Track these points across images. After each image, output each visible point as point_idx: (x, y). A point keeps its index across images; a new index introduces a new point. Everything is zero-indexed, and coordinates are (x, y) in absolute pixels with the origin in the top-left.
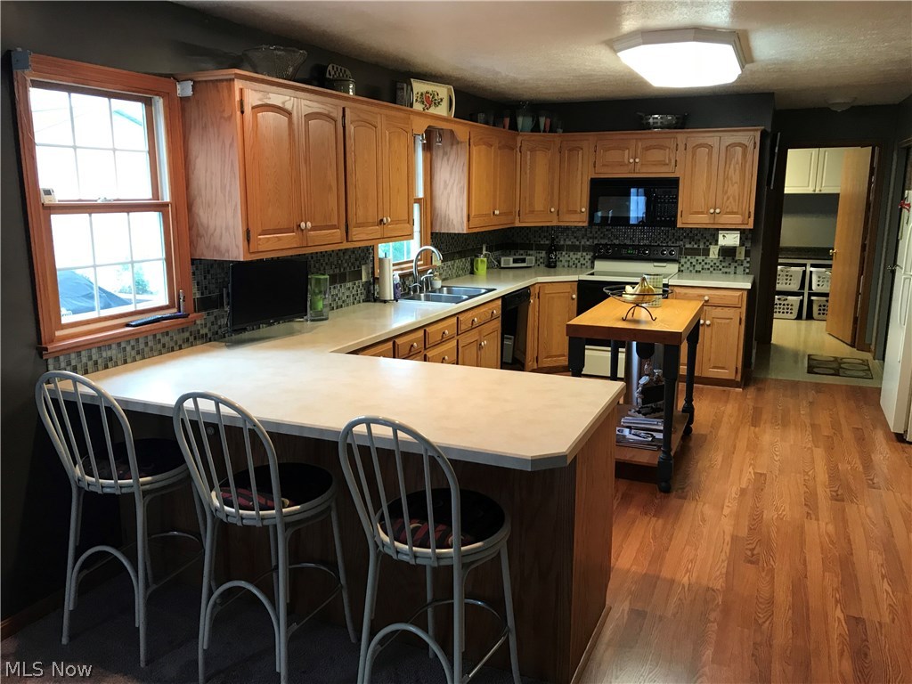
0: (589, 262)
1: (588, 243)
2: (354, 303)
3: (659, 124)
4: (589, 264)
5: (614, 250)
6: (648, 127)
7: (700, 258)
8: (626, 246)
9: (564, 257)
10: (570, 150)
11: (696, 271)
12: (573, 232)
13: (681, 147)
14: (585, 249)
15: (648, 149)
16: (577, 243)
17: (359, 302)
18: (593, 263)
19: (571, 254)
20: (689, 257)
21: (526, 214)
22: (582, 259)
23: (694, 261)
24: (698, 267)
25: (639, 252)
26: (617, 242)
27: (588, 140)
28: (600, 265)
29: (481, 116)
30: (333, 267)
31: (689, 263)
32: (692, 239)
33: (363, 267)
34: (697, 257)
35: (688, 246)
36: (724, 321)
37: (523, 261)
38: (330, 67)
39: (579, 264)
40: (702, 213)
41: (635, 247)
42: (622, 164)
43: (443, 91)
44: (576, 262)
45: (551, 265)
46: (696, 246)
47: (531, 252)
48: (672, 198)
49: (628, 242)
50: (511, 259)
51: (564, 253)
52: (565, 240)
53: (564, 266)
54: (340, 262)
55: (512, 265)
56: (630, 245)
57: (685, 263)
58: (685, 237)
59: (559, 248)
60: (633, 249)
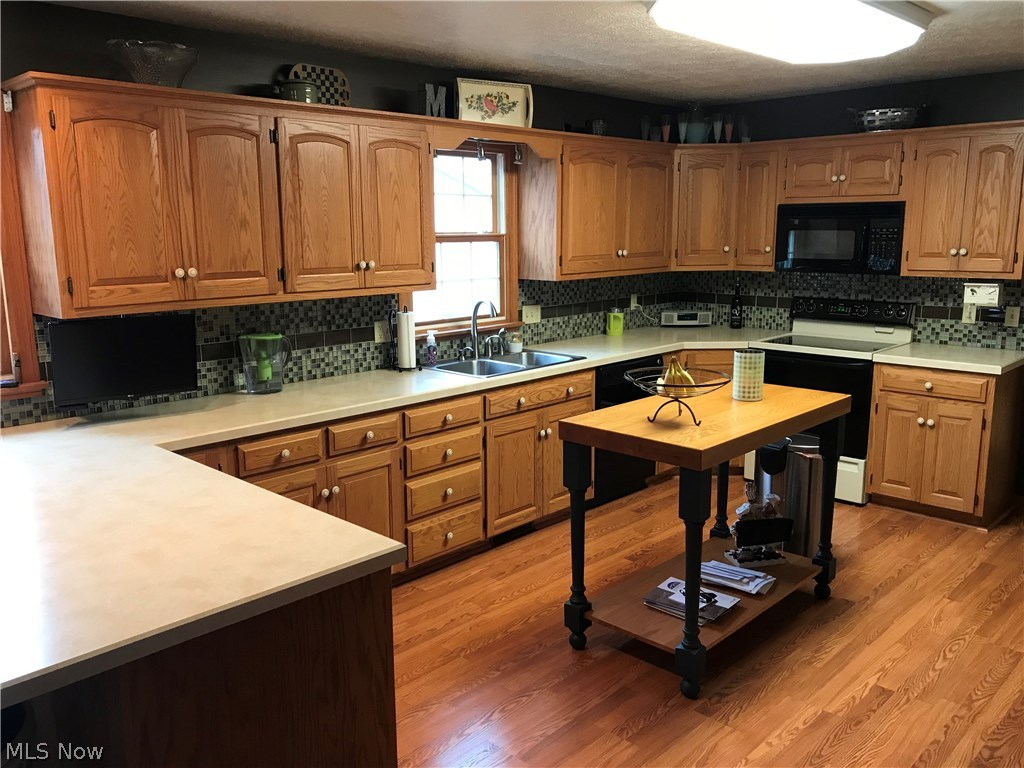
0: (788, 322)
1: (786, 296)
2: (357, 371)
3: (877, 123)
4: (787, 325)
5: (818, 306)
6: (860, 128)
7: (947, 322)
8: (836, 302)
9: (754, 314)
10: (752, 166)
11: (941, 342)
12: (766, 280)
13: (909, 156)
14: (783, 303)
15: (858, 160)
16: (772, 295)
17: (370, 369)
18: (791, 323)
19: (764, 309)
20: (930, 321)
21: (686, 254)
22: (778, 318)
23: (937, 327)
24: (944, 336)
25: (852, 312)
26: (825, 295)
27: (777, 151)
28: (801, 328)
29: (599, 125)
30: (315, 324)
31: (929, 330)
32: (935, 294)
33: (377, 326)
34: (943, 321)
35: (928, 303)
36: (957, 422)
37: (694, 317)
38: (298, 68)
39: (774, 325)
40: (939, 255)
41: (848, 303)
42: (823, 184)
43: (517, 93)
44: (770, 321)
45: (737, 325)
46: (941, 305)
47: (712, 306)
48: (893, 233)
49: (841, 296)
50: (675, 315)
51: (754, 308)
52: (756, 290)
53: (754, 326)
54: (328, 318)
55: (677, 322)
56: (842, 301)
57: (924, 329)
58: (924, 291)
59: (749, 301)
60: (845, 306)
